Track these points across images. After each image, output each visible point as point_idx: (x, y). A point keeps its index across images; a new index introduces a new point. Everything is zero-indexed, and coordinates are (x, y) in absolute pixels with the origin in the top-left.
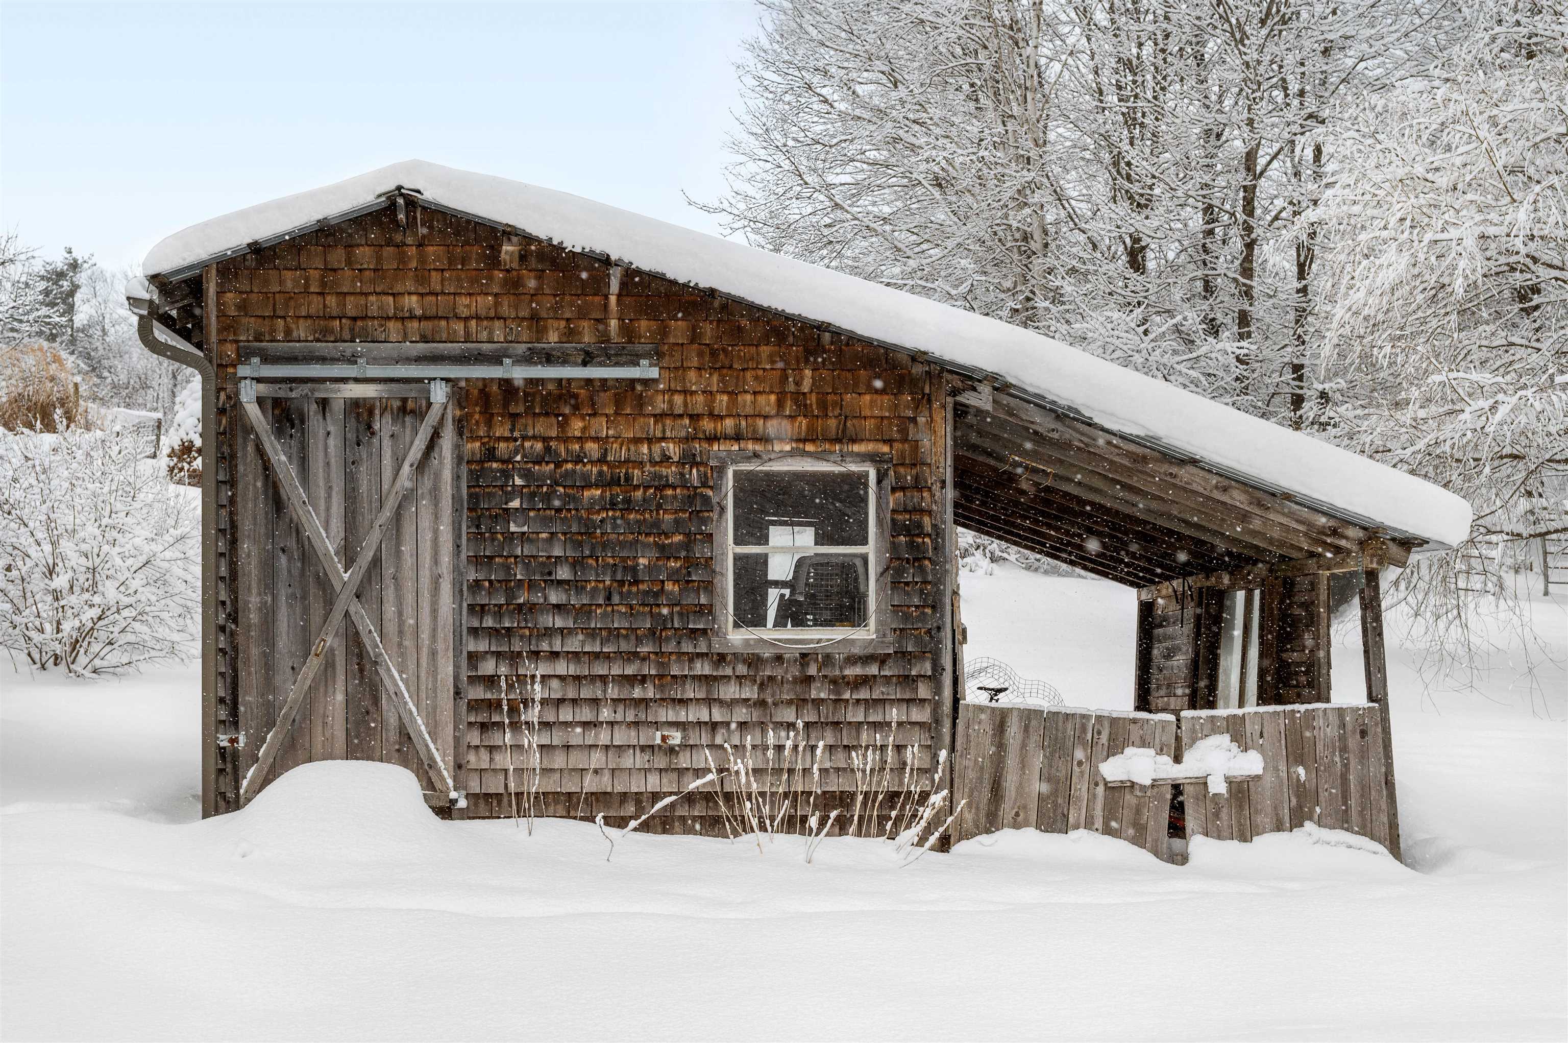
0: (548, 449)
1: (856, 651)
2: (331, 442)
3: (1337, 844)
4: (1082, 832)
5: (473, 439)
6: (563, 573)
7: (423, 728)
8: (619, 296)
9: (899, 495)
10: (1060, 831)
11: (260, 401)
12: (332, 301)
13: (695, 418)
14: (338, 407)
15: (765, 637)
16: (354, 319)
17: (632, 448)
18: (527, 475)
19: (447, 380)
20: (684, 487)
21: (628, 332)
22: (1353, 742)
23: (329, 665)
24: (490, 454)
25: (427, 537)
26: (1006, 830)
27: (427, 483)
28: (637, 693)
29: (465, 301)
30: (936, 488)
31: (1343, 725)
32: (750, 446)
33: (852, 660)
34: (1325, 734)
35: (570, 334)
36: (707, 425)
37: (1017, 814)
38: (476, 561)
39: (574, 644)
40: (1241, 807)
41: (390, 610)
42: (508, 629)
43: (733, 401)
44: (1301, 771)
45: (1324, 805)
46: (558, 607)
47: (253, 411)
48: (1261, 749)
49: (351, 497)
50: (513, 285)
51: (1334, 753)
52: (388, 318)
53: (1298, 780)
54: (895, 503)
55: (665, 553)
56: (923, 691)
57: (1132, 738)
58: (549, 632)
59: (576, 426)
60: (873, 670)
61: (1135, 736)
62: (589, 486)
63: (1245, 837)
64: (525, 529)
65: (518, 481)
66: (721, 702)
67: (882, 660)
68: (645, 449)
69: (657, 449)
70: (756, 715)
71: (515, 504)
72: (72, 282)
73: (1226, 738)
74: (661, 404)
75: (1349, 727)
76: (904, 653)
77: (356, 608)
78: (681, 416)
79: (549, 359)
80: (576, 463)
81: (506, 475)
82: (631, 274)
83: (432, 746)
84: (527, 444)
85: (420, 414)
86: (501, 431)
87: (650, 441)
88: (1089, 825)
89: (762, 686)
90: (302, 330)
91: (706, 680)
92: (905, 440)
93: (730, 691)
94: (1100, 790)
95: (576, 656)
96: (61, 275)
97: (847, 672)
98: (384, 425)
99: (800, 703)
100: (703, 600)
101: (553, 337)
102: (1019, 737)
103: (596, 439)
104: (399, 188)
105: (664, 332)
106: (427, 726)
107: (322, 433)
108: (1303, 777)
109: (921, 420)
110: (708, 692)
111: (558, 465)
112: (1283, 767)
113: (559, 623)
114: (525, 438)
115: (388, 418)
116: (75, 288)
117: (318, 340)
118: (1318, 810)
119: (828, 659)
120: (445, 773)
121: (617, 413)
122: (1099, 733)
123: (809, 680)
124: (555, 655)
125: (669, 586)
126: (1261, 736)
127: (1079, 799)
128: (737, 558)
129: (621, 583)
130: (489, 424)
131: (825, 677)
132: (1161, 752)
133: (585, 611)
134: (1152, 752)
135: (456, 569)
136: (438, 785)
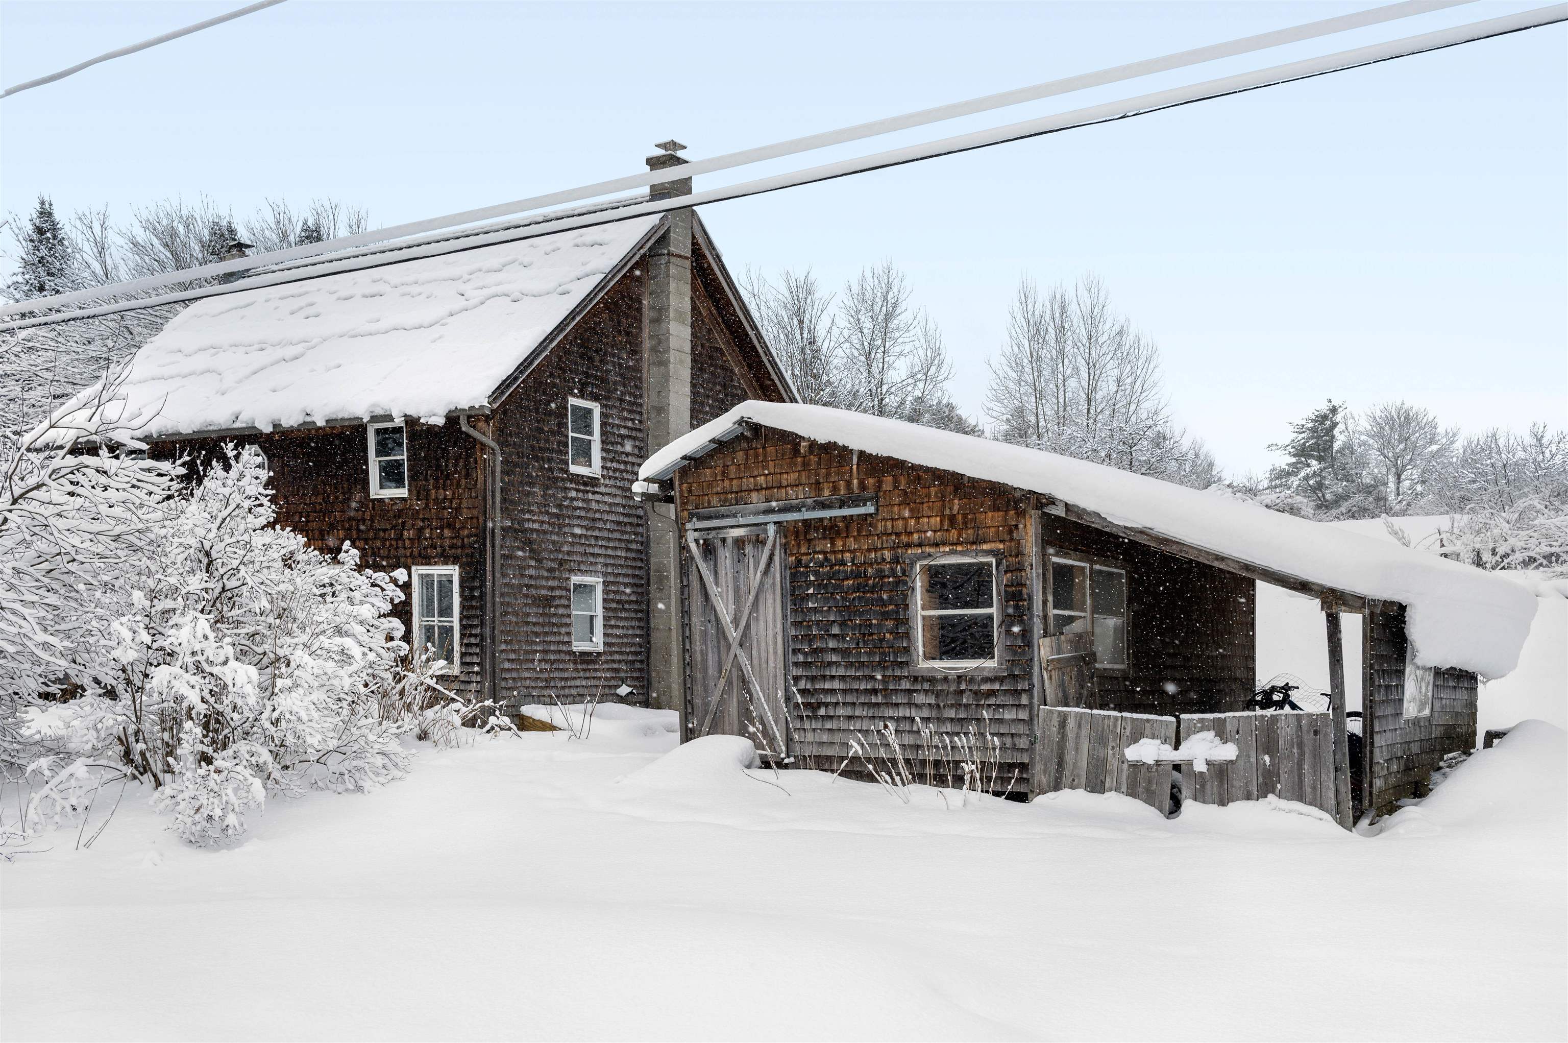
0: (826, 559)
1: (986, 674)
2: (727, 561)
3: (1290, 811)
4: (1113, 793)
5: (792, 555)
6: (836, 630)
7: (771, 718)
8: (858, 465)
9: (1009, 575)
10: (1100, 792)
11: (697, 541)
12: (727, 483)
13: (898, 535)
14: (729, 541)
15: (936, 666)
16: (737, 493)
17: (867, 554)
18: (816, 573)
19: (775, 523)
20: (893, 576)
21: (863, 487)
22: (1308, 738)
23: (729, 683)
24: (799, 562)
25: (771, 610)
26: (1066, 790)
27: (769, 581)
28: (873, 700)
29: (785, 476)
30: (1028, 569)
31: (1300, 727)
32: (928, 550)
33: (986, 680)
34: (1286, 733)
35: (835, 489)
36: (904, 539)
37: (1073, 780)
38: (796, 624)
39: (841, 672)
40: (1221, 782)
41: (754, 652)
42: (810, 663)
43: (917, 523)
44: (1267, 758)
45: (1283, 783)
46: (833, 650)
47: (693, 546)
48: (1237, 742)
49: (737, 590)
50: (806, 465)
51: (1293, 747)
52: (751, 490)
53: (1265, 765)
54: (1008, 581)
55: (885, 616)
56: (1024, 700)
57: (1146, 732)
58: (830, 664)
59: (839, 544)
60: (997, 686)
61: (1148, 731)
62: (847, 579)
63: (1223, 803)
64: (816, 605)
65: (812, 578)
66: (916, 705)
67: (1001, 680)
68: (873, 555)
69: (879, 554)
70: (934, 714)
71: (811, 591)
72: (1332, 421)
73: (1212, 734)
74: (880, 527)
75: (1305, 728)
76: (1014, 675)
77: (739, 652)
78: (890, 534)
79: (824, 506)
80: (840, 565)
81: (806, 574)
82: (862, 454)
83: (775, 728)
84: (816, 556)
85: (763, 543)
86: (803, 550)
87: (876, 550)
88: (1118, 790)
89: (937, 696)
90: (715, 500)
91: (909, 692)
92: (1012, 540)
93: (920, 699)
94: (1125, 766)
95: (843, 678)
96: (1325, 417)
97: (982, 687)
98: (749, 549)
99: (958, 706)
100: (905, 645)
101: (827, 493)
102: (1075, 730)
103: (849, 551)
104: (743, 417)
105: (880, 482)
106: (773, 716)
107: (723, 557)
108: (1268, 763)
109: (1021, 526)
110: (909, 699)
111: (831, 567)
112: (1253, 754)
113: (834, 659)
114: (815, 552)
115: (751, 546)
116: (1334, 425)
117: (722, 506)
118: (1279, 786)
119: (972, 680)
120: (781, 743)
121: (859, 535)
122: (1125, 729)
123: (962, 692)
124: (833, 677)
125: (888, 635)
126: (1238, 733)
127: (1112, 771)
128: (924, 618)
129: (864, 635)
130: (799, 546)
131: (971, 690)
132: (1165, 742)
133: (845, 652)
134: (1159, 741)
135: (784, 630)
136: (778, 750)
